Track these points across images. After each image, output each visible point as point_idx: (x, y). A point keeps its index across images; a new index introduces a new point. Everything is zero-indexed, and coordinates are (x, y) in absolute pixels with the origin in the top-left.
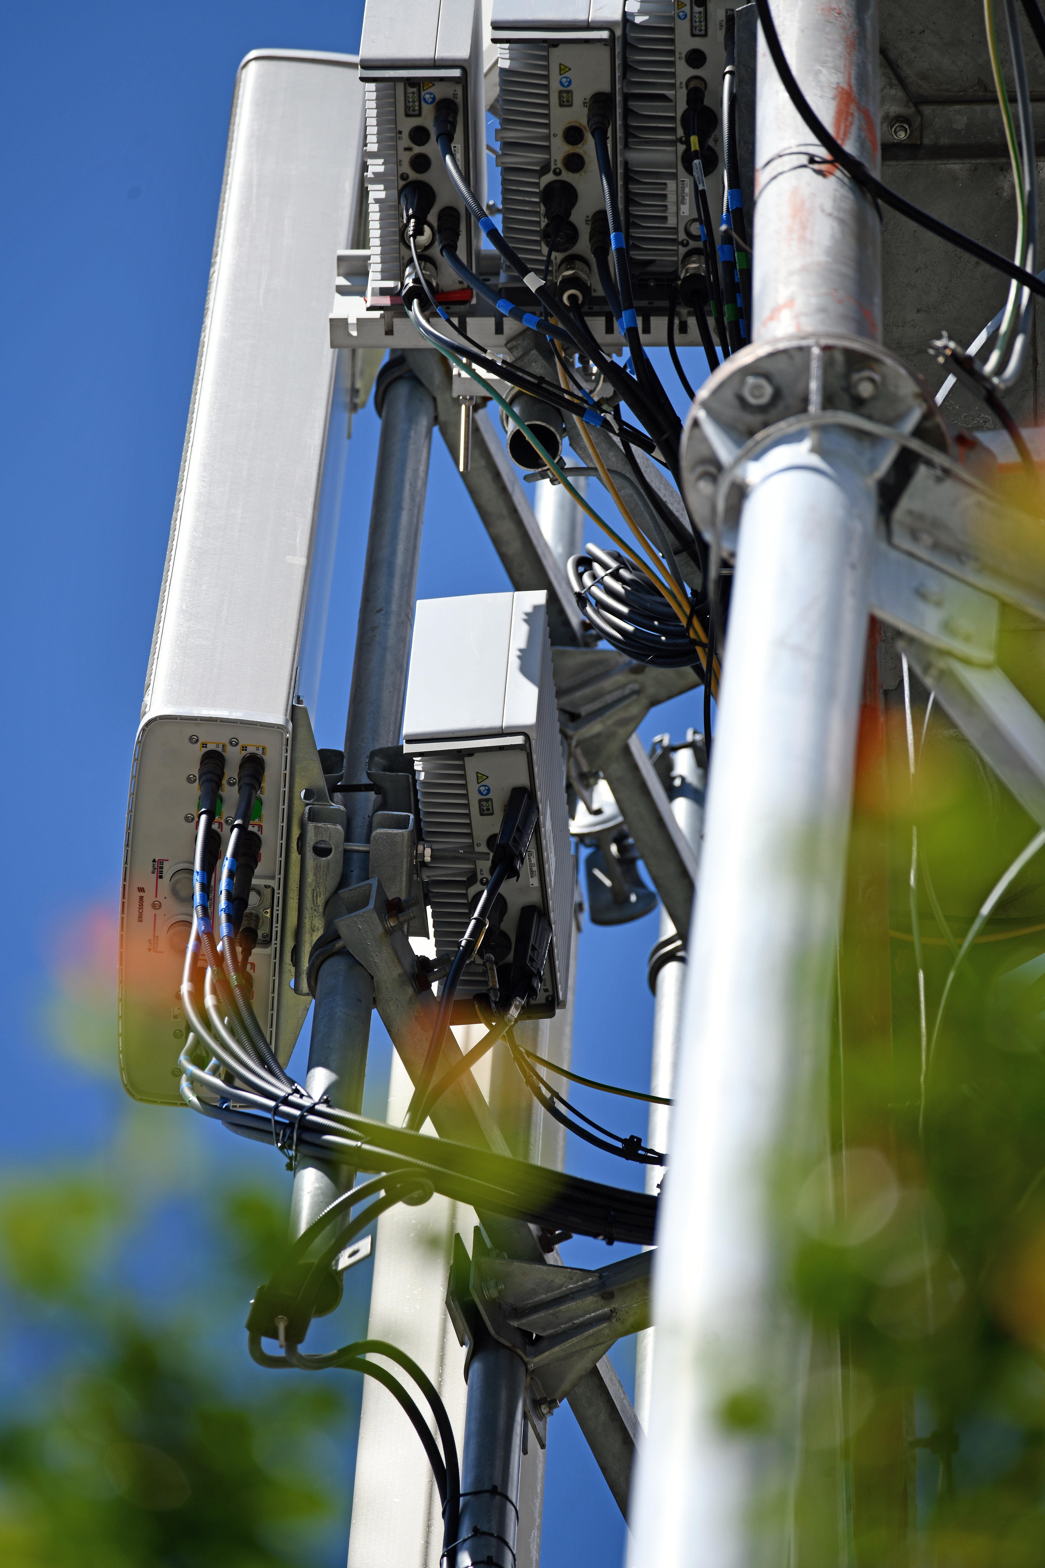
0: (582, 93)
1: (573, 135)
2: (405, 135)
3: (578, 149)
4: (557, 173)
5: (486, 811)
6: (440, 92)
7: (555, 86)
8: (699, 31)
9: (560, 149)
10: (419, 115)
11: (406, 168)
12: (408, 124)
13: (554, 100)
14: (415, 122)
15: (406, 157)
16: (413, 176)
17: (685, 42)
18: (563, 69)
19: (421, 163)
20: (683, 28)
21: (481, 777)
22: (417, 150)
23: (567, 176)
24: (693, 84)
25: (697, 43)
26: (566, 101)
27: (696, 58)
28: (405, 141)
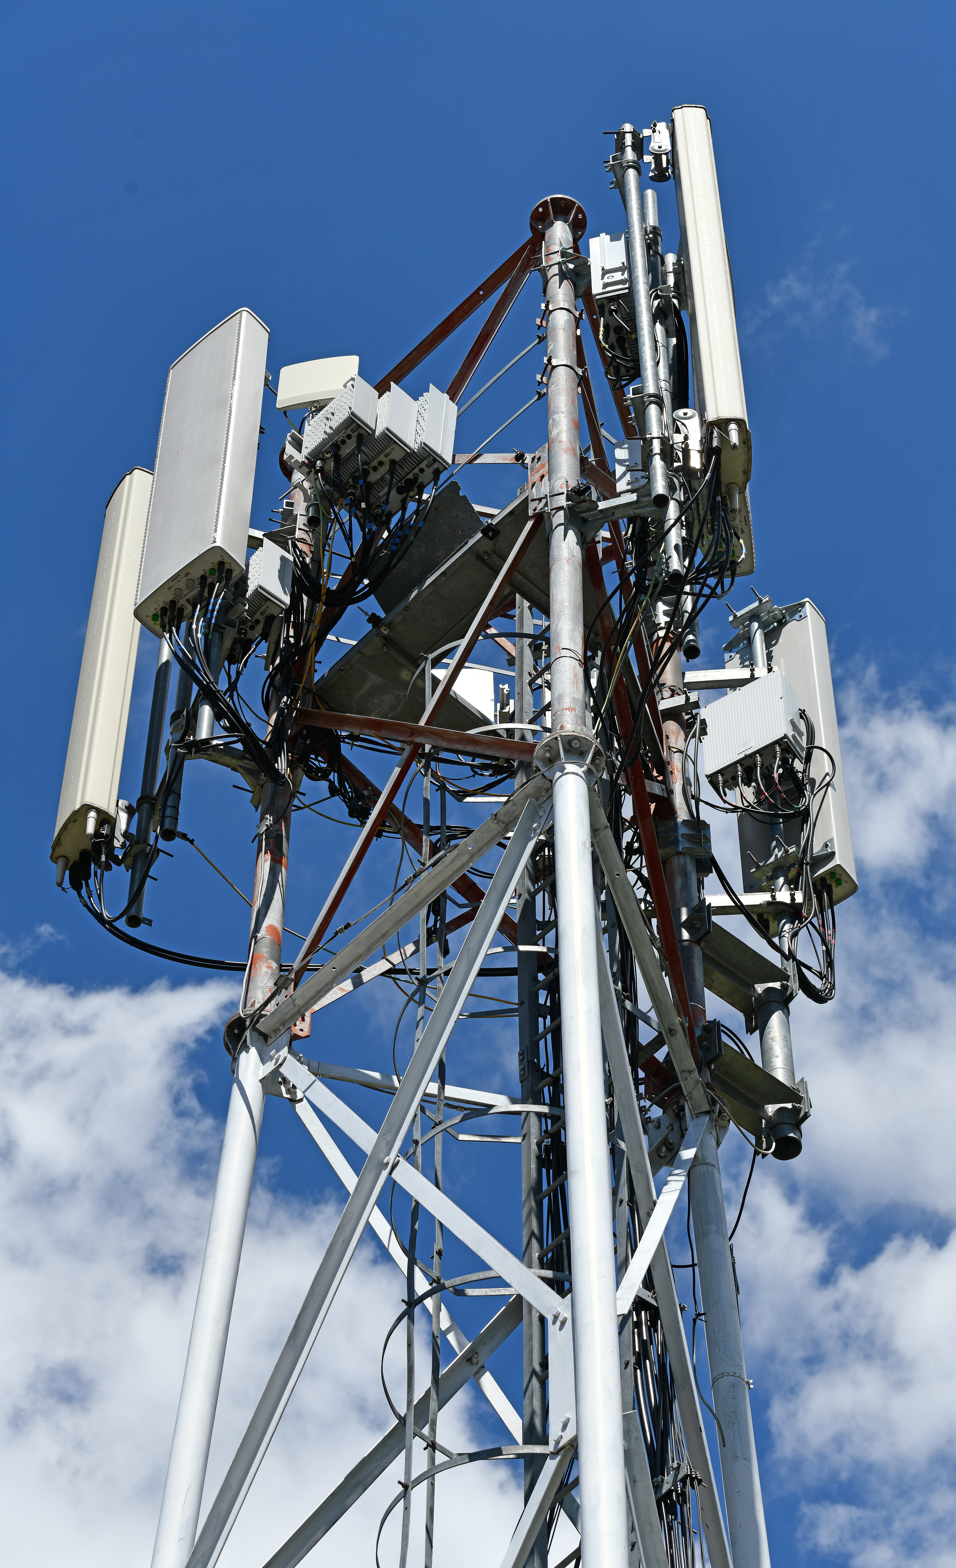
0: (391, 457)
1: (381, 464)
2: (346, 434)
3: (378, 467)
4: (369, 468)
5: (262, 614)
6: (362, 432)
7: (387, 451)
8: (428, 466)
9: (375, 463)
10: (353, 433)
11: (339, 440)
12: (349, 432)
13: (384, 453)
14: (351, 433)
15: (341, 438)
16: (339, 443)
17: (423, 465)
18: (393, 449)
19: (343, 442)
20: (425, 462)
21: (268, 607)
22: (346, 439)
23: (370, 470)
24: (416, 475)
25: (425, 468)
26: (386, 456)
27: (422, 470)
28: (345, 435)
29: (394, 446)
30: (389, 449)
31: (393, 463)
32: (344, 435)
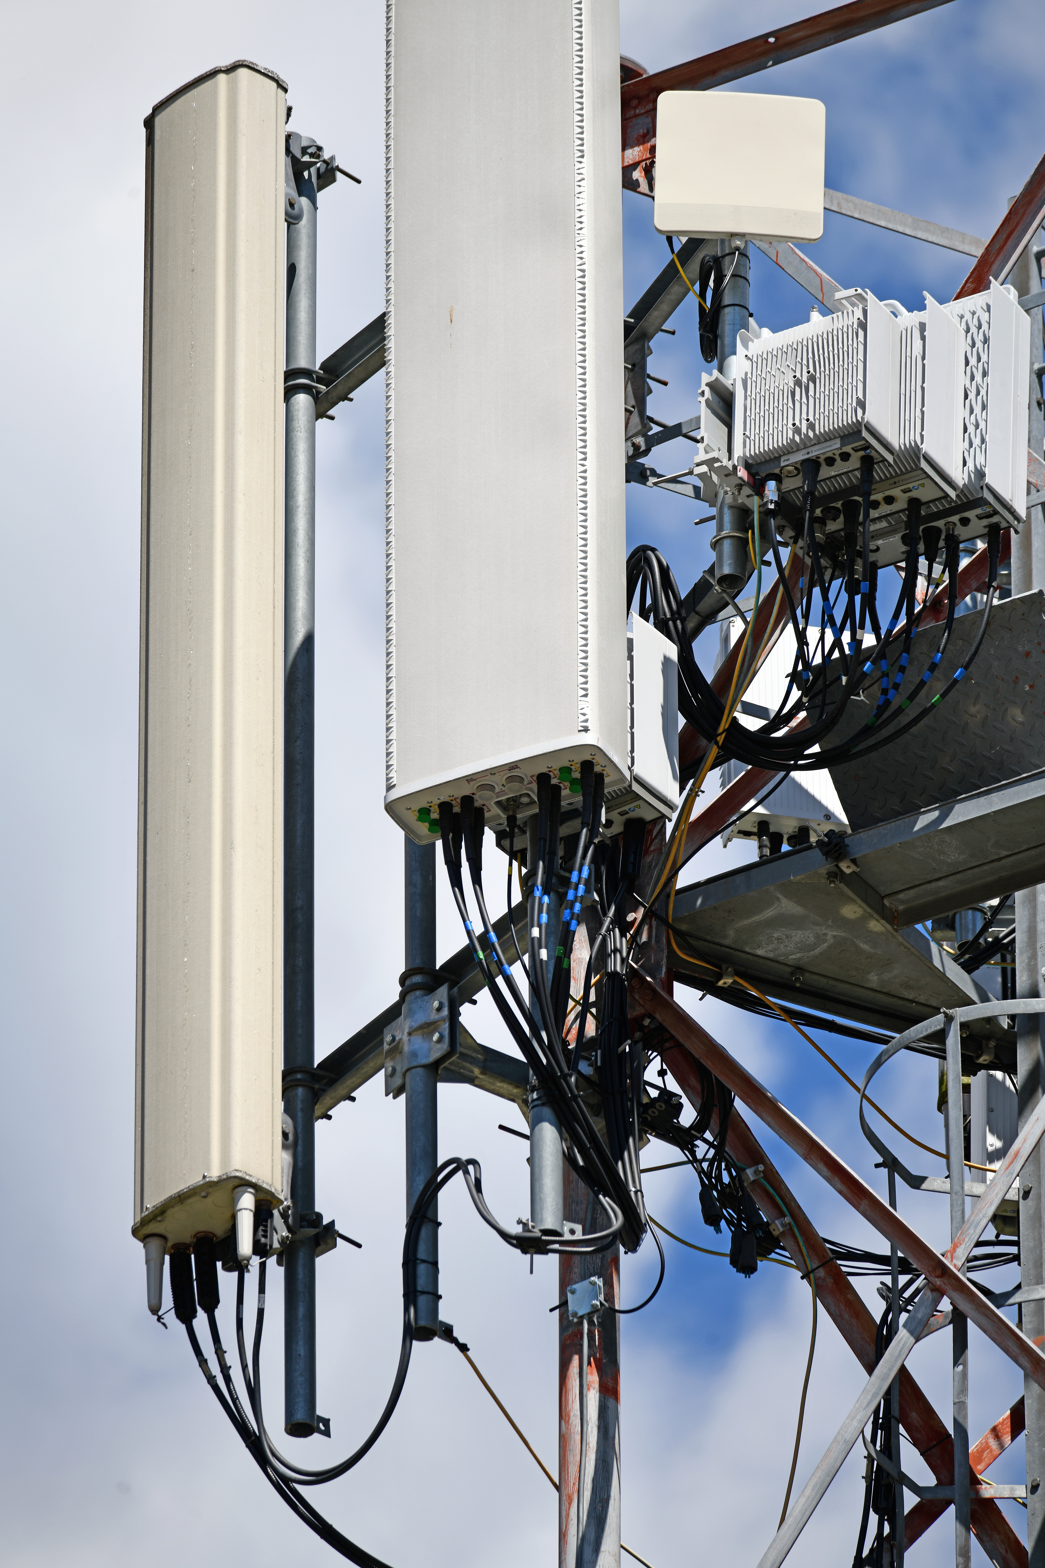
29: (927, 481)
30: (916, 484)
31: (914, 504)
32: (835, 452)
